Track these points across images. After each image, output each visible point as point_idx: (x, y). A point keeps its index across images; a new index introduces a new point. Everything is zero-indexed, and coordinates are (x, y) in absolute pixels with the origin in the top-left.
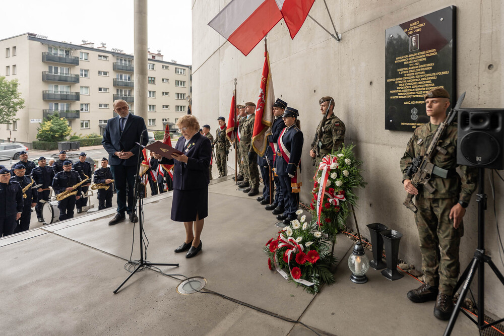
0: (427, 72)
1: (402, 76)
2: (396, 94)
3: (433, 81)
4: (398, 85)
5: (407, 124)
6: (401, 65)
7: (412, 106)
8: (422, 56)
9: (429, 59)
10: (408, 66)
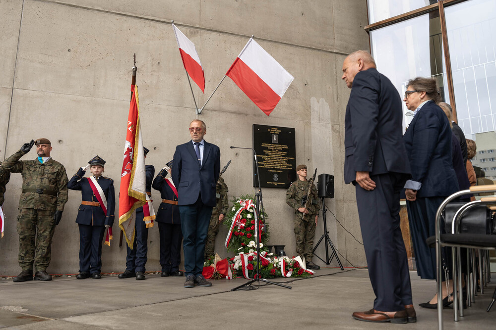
0: (283, 156)
1: (267, 155)
2: (263, 165)
3: (286, 161)
4: (264, 160)
5: (271, 183)
6: (266, 149)
7: (275, 173)
8: (280, 147)
9: (284, 150)
10: (271, 150)
